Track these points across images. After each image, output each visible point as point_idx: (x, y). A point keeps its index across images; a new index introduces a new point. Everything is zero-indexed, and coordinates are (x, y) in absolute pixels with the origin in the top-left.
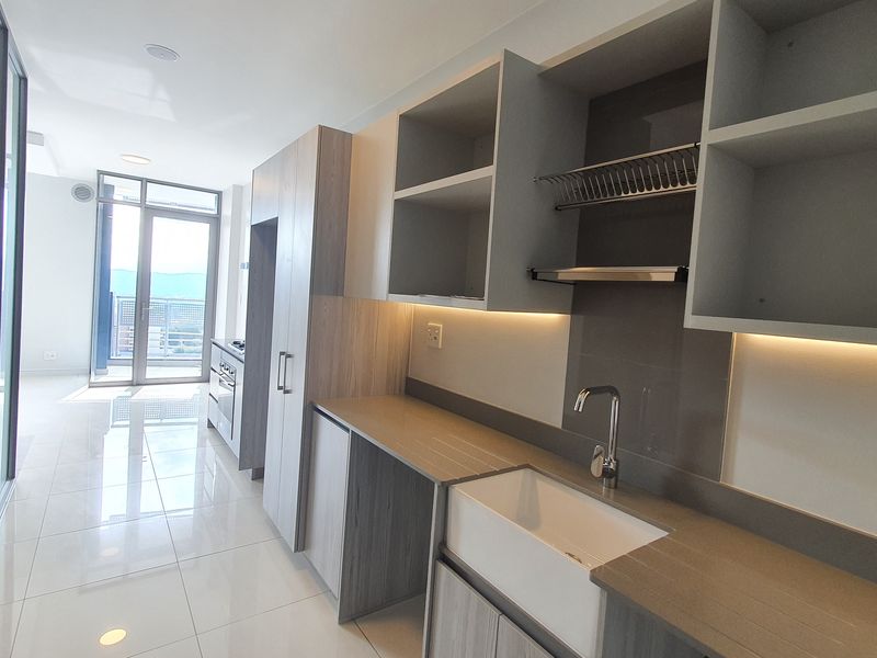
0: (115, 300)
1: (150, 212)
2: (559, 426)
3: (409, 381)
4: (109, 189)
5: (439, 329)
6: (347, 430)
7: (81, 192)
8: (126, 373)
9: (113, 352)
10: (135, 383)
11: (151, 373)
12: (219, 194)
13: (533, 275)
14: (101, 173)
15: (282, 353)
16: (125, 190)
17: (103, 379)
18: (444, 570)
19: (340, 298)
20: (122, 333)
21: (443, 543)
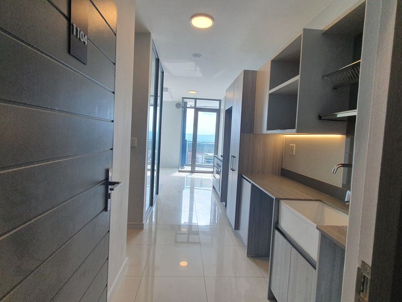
0: (187, 142)
1: (197, 110)
2: (341, 187)
3: (282, 169)
4: (186, 103)
5: (293, 146)
6: (250, 182)
7: (178, 105)
8: (189, 168)
9: (186, 161)
10: (192, 172)
11: (197, 169)
12: (220, 101)
13: (320, 118)
14: (183, 98)
15: (232, 156)
16: (191, 103)
17: (183, 170)
18: (277, 232)
19: (252, 135)
20: (189, 154)
21: (277, 223)
